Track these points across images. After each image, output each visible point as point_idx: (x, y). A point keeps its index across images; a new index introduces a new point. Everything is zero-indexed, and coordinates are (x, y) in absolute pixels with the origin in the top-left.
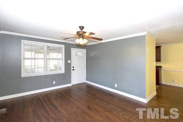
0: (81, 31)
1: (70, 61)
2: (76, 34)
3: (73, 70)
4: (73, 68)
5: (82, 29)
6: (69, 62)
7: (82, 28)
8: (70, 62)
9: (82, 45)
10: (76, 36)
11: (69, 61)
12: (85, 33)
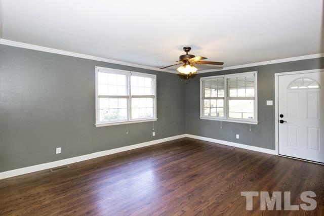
0: (187, 54)
1: (272, 102)
2: (178, 59)
3: (282, 122)
4: (281, 119)
5: (189, 51)
6: (269, 103)
7: (187, 50)
8: (272, 104)
9: (189, 75)
10: (178, 63)
11: (268, 101)
12: (193, 56)
